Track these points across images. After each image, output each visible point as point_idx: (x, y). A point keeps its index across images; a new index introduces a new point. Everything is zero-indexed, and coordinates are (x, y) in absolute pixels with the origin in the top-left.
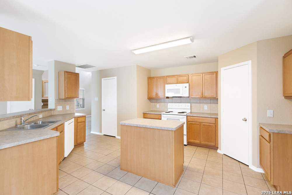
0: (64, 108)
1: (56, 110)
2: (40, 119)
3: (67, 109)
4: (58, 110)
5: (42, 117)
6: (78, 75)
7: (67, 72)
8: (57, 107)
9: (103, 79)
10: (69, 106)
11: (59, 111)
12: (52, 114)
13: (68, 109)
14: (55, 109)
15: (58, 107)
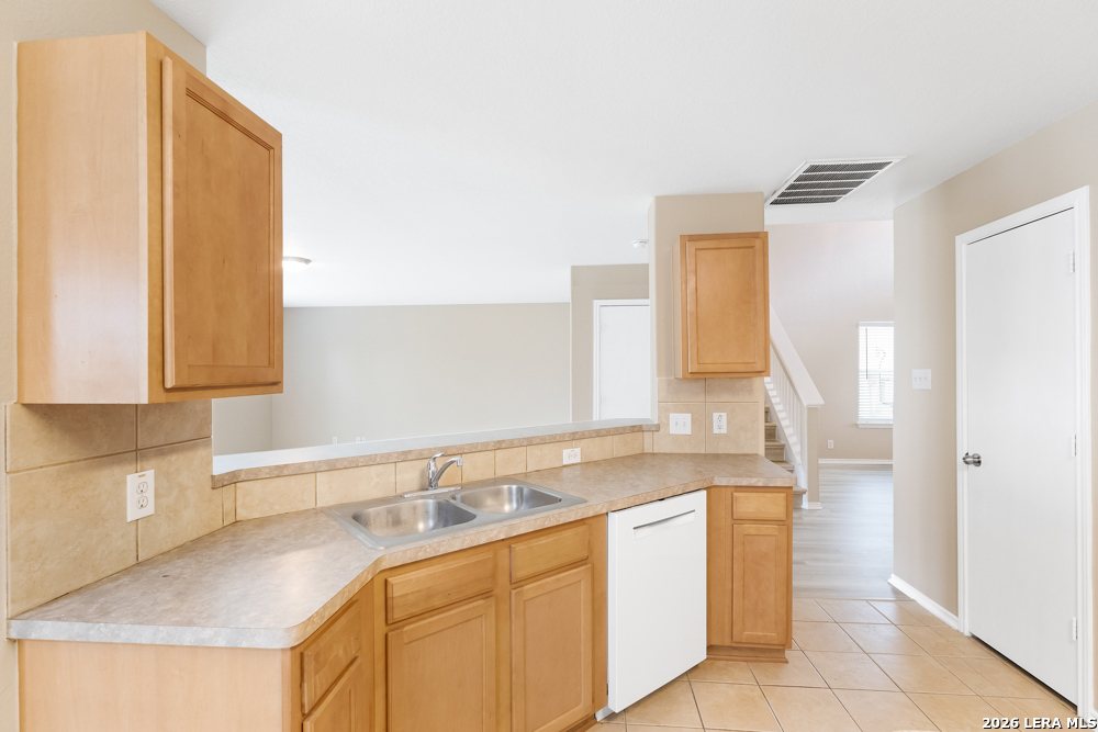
0: (702, 423)
1: (662, 430)
2: (565, 470)
3: (716, 431)
4: (673, 430)
5: (578, 460)
6: (758, 243)
7: (693, 238)
8: (668, 418)
9: (961, 242)
10: (724, 415)
11: (676, 437)
12: (648, 449)
13: (724, 431)
14: (657, 428)
15: (673, 417)
